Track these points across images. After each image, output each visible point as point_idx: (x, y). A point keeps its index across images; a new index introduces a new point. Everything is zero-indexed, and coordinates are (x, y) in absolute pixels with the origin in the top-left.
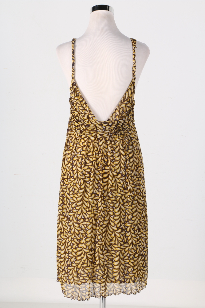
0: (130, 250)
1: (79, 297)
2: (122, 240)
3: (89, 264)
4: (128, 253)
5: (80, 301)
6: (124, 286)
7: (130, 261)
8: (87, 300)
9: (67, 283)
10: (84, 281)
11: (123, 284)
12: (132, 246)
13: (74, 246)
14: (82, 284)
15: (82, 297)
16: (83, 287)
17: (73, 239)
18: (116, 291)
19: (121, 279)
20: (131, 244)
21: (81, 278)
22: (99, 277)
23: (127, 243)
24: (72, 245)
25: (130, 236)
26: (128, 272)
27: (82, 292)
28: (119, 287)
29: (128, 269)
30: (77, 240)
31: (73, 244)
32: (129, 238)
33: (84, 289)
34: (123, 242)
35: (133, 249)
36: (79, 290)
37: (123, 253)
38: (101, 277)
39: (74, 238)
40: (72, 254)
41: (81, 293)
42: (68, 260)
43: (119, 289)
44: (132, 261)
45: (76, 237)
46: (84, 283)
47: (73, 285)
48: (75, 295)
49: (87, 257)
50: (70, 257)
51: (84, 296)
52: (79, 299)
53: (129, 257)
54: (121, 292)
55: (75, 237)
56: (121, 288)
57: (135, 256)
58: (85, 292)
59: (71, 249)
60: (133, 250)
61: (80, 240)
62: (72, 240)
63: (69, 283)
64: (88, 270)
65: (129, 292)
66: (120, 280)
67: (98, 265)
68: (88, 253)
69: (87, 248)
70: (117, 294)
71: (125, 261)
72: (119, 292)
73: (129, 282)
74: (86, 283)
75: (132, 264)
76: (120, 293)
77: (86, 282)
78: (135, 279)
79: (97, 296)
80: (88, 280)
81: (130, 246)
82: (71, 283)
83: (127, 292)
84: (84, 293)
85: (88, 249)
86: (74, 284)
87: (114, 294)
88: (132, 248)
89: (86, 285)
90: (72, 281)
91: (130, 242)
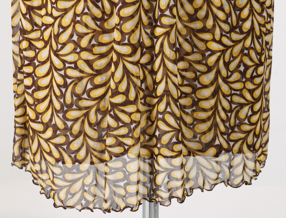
0: (246, 52)
1: (106, 201)
2: (227, 19)
3: (132, 95)
4: (241, 61)
5: (109, 212)
6: (228, 164)
7: (244, 87)
8: (132, 210)
9: (64, 163)
10: (118, 150)
11: (224, 157)
12: (253, 40)
13: (84, 43)
14: (114, 158)
15: (113, 202)
16: (117, 170)
17: (78, 19)
18: (205, 177)
19: (221, 141)
20: (248, 33)
21: (110, 141)
22: (165, 139)
23: (237, 30)
24: (75, 38)
25: (249, 6)
26: (237, 122)
27: (115, 183)
28: (214, 164)
29: (238, 112)
30: (95, 19)
31: (81, 36)
32: (245, 13)
33: (120, 175)
34: (228, 23)
35: (254, 49)
36: (106, 179)
37: (227, 61)
38: (171, 139)
39: (83, 13)
40: (76, 68)
41: (110, 187)
42: (63, 90)
43: (213, 170)
44: (250, 86)
45: (89, 9)
46: (117, 156)
47: (85, 166)
48: (95, 196)
49: (126, 71)
50: (70, 78)
51: (119, 196)
52: (106, 206)
53: (243, 74)
54: (219, 181)
55: (86, 10)
56: (218, 168)
57: (257, 73)
58: (122, 184)
59: (74, 51)
60: (253, 54)
61: (103, 20)
62: (78, 22)
63: (74, 163)
64: (130, 114)
65: (238, 180)
66: (218, 145)
67: (162, 97)
68: (130, 59)
69: (126, 41)
70: (207, 186)
71: (233, 86)
72: (213, 182)
73: (240, 151)
74: (125, 157)
75: (248, 97)
76: (216, 184)
77: (126, 152)
78: (255, 139)
79: (161, 198)
80: (130, 147)
81: (245, 39)
82: (80, 162)
83: (234, 179)
84: (119, 186)
85: (129, 44)
86: (92, 163)
87: (199, 188)
88: (252, 46)
89: (125, 163)
90: (82, 154)
91: (247, 25)
